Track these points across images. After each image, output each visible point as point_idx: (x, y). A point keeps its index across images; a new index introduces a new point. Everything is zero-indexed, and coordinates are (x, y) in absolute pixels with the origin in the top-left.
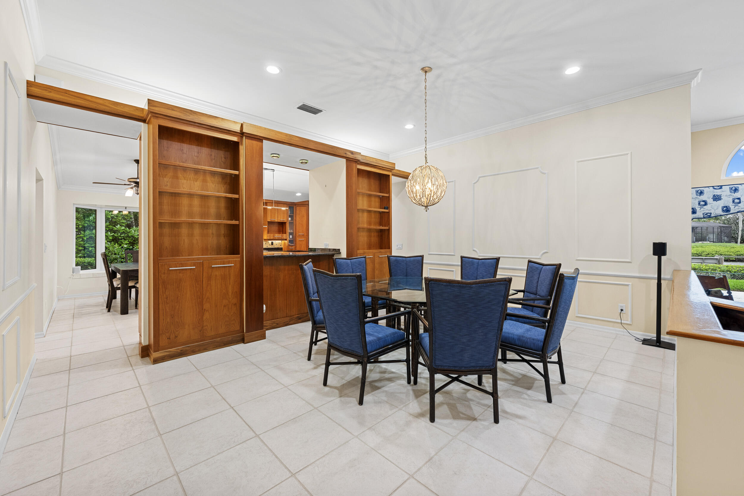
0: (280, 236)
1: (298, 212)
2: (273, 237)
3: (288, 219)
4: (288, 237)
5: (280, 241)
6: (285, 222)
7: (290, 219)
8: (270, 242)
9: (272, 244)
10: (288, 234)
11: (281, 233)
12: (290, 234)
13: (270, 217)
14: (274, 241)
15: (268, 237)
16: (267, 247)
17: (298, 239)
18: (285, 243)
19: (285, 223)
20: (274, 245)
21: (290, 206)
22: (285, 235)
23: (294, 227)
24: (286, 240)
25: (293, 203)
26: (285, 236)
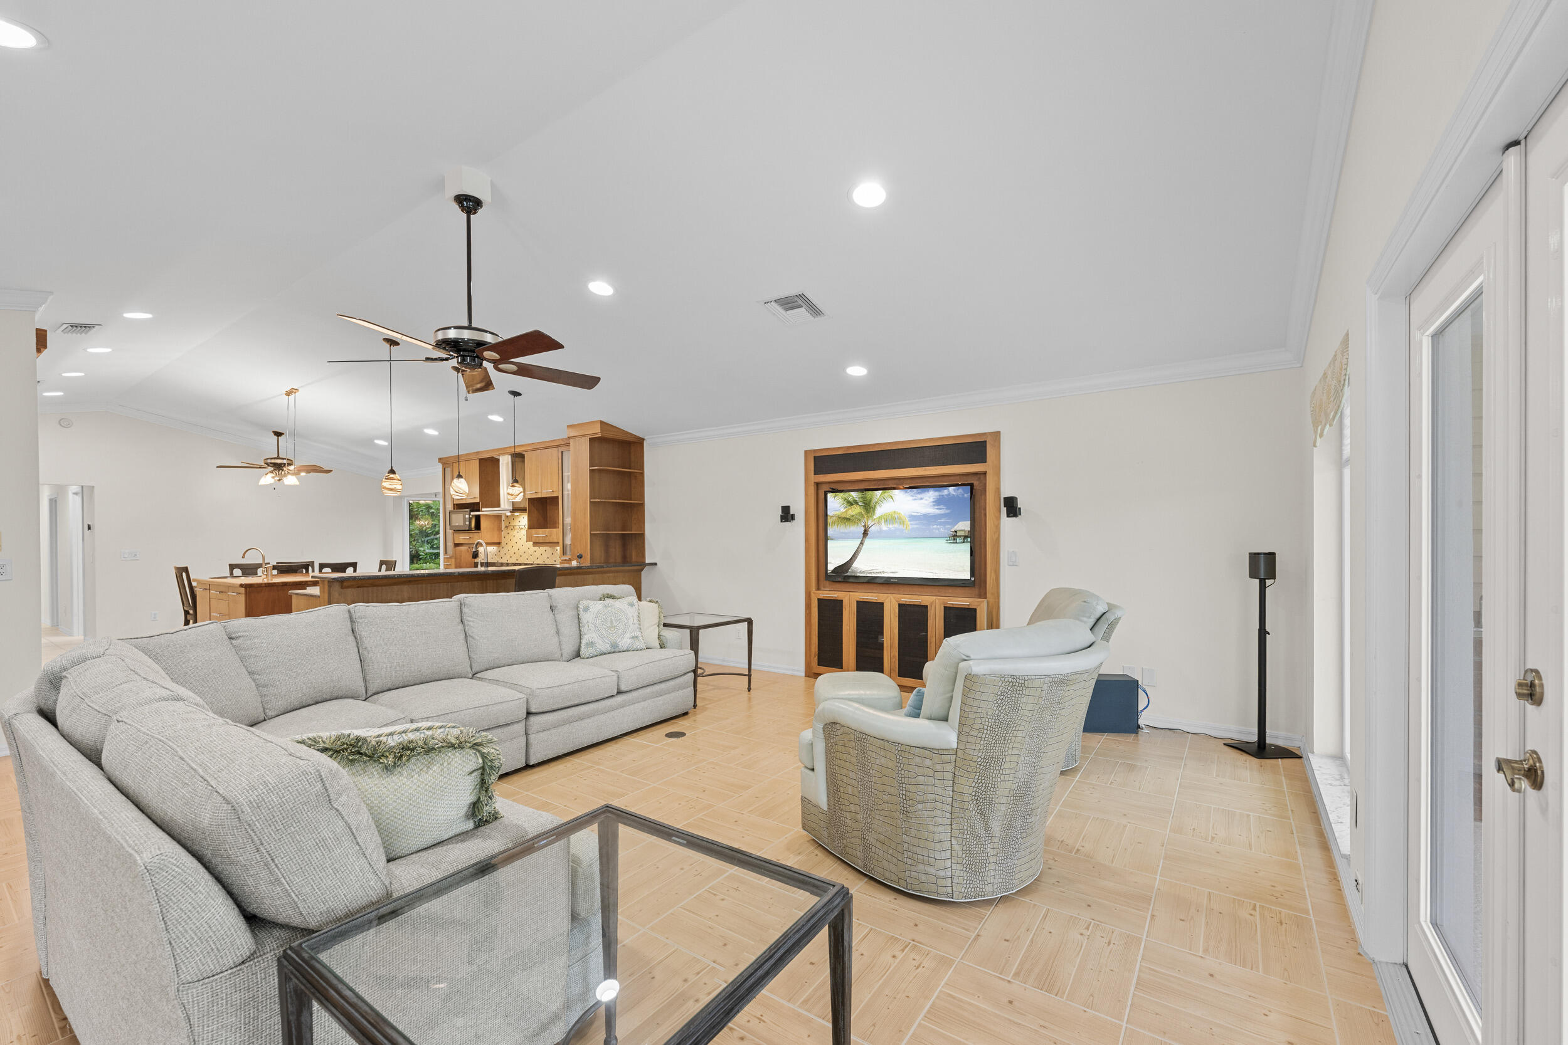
0: (546, 534)
3: (560, 489)
10: (561, 528)
19: (557, 497)
21: (564, 449)
22: (554, 531)
24: (558, 544)
26: (554, 534)
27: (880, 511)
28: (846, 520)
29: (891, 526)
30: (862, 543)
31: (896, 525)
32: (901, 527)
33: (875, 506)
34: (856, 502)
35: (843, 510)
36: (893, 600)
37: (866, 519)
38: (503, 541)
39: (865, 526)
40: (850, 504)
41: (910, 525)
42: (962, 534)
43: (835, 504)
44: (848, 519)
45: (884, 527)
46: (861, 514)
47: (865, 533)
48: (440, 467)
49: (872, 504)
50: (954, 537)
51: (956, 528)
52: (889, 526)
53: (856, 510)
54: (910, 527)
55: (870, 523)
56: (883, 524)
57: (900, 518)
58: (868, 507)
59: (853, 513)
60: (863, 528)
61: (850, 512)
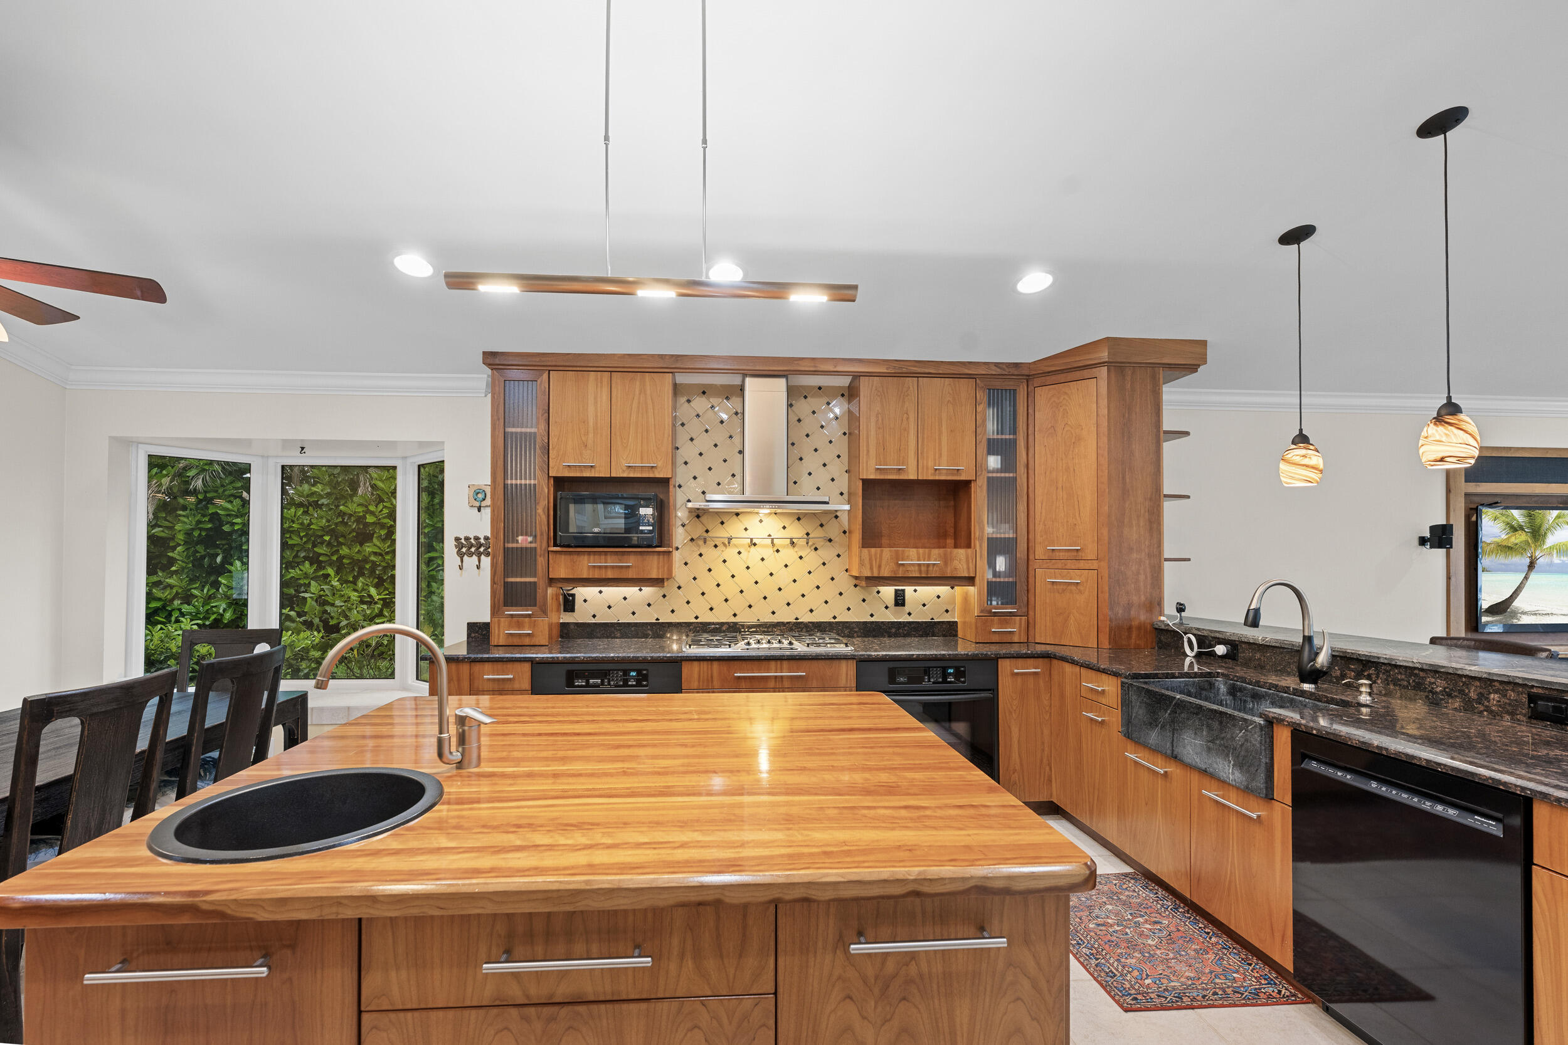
0: (933, 558)
1: (1042, 416)
2: (893, 565)
3: (979, 466)
4: (982, 563)
5: (943, 590)
6: (963, 477)
7: (994, 462)
8: (888, 592)
9: (900, 600)
10: (981, 548)
11: (950, 541)
12: (996, 547)
13: (873, 452)
14: (909, 590)
15: (862, 563)
16: (873, 619)
17: (1044, 578)
18: (966, 599)
19: (967, 483)
20: (907, 608)
21: (998, 384)
22: (961, 553)
23: (1022, 508)
24: (970, 580)
25: (1013, 371)
26: (960, 560)
27: (1551, 540)
28: (1506, 549)
30: (1526, 578)
33: (1545, 533)
34: (1521, 528)
35: (1504, 536)
37: (1533, 549)
38: (680, 574)
39: (1532, 557)
40: (1514, 529)
43: (1492, 527)
44: (1510, 548)
45: (1556, 560)
46: (1527, 542)
47: (1531, 566)
48: (484, 375)
49: (1542, 531)
52: (1562, 558)
53: (1521, 537)
55: (1538, 554)
56: (1555, 556)
58: (1537, 534)
59: (1517, 541)
60: (1528, 560)
61: (1513, 540)
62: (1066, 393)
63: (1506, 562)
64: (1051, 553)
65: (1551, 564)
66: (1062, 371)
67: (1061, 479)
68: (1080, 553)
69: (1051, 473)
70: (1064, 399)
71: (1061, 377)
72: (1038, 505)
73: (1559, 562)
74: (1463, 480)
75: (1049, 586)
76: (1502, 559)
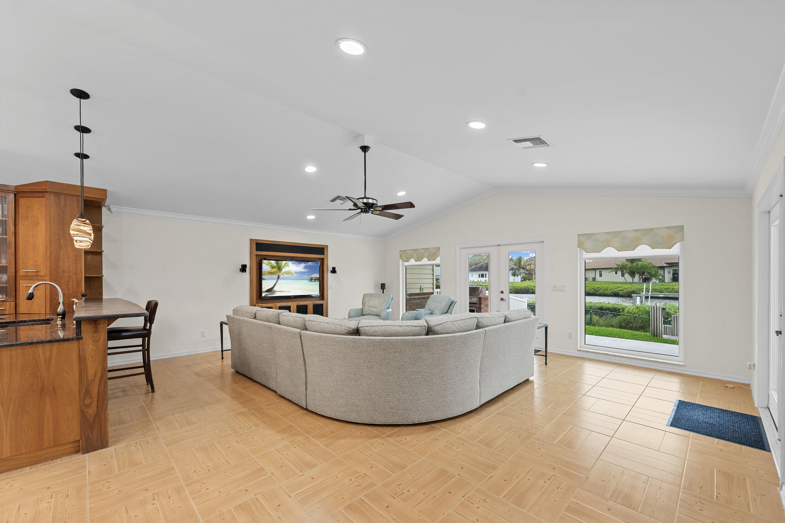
27: (284, 269)
28: (271, 273)
29: (288, 275)
30: (277, 281)
31: (290, 275)
32: (291, 276)
33: (282, 267)
35: (270, 270)
36: (294, 304)
37: (278, 273)
41: (295, 275)
42: (314, 278)
43: (266, 266)
44: (272, 273)
46: (277, 271)
47: (278, 278)
50: (311, 280)
51: (312, 276)
53: (275, 270)
54: (295, 276)
55: (280, 274)
57: (291, 273)
58: (280, 269)
60: (277, 276)
61: (273, 270)
62: (32, 202)
63: (271, 277)
64: (26, 273)
65: (284, 277)
66: (30, 192)
67: (30, 240)
68: (38, 273)
69: (26, 237)
70: (31, 205)
71: (30, 195)
72: (20, 251)
73: (286, 276)
74: (255, 250)
75: (26, 288)
76: (270, 276)
